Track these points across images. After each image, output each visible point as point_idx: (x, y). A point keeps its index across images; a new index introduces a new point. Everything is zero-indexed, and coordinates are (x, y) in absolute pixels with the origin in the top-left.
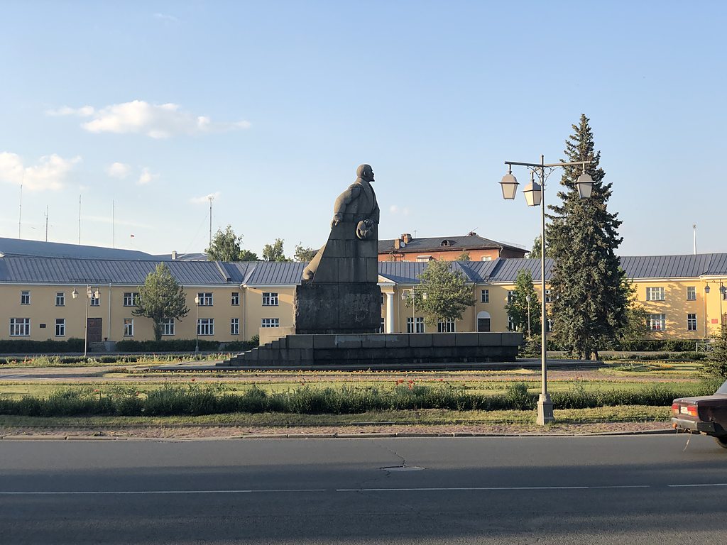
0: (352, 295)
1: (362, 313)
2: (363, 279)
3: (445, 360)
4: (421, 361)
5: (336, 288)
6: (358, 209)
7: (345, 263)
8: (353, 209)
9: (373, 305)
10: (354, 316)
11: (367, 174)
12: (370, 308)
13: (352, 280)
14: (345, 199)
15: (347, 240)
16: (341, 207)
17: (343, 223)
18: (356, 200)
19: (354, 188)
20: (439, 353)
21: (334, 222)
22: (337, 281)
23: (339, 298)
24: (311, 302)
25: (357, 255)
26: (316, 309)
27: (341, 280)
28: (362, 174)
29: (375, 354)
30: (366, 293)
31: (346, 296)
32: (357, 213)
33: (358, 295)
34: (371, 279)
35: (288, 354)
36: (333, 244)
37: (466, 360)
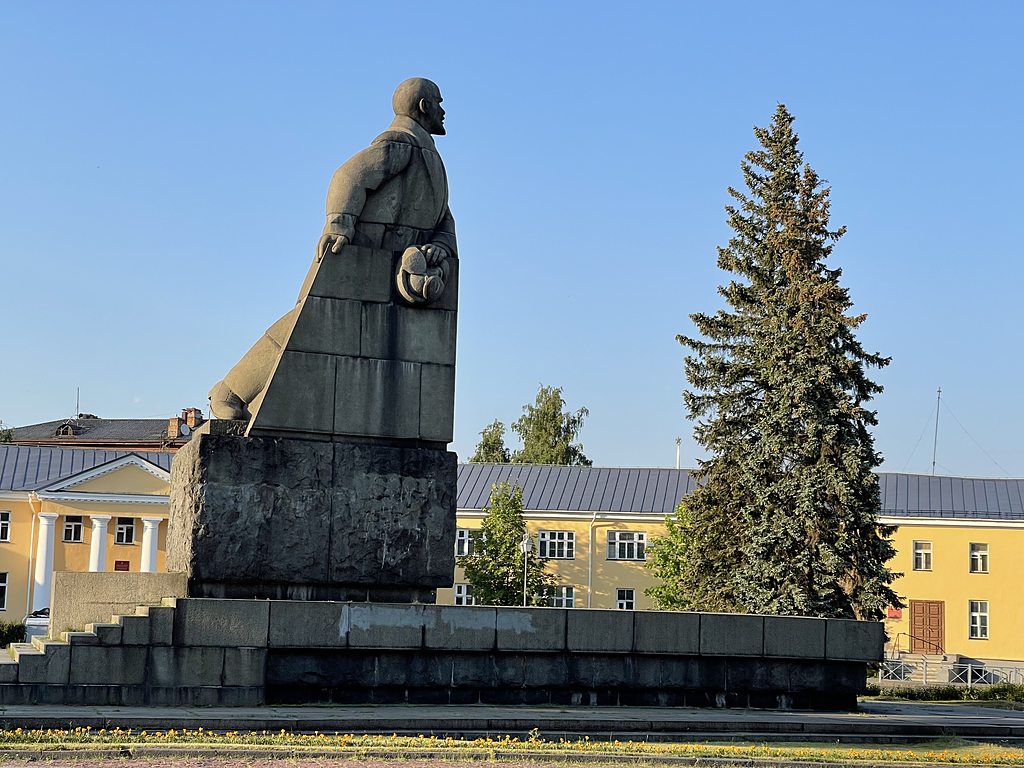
0: (375, 476)
1: (402, 538)
2: (407, 430)
3: (663, 698)
4: (593, 699)
5: (326, 450)
6: (401, 212)
7: (358, 374)
8: (386, 211)
9: (436, 512)
10: (379, 544)
11: (427, 109)
12: (428, 521)
13: (375, 430)
14: (367, 173)
15: (365, 303)
16: (352, 197)
17: (355, 248)
18: (398, 180)
19: (392, 142)
20: (650, 676)
21: (330, 241)
22: (328, 428)
23: (332, 483)
24: (248, 491)
25: (393, 354)
26: (259, 516)
27: (342, 427)
28: (414, 106)
29: (459, 672)
30: (416, 475)
31: (356, 481)
32: (397, 224)
33: (394, 478)
34: (431, 432)
35: (178, 665)
36: (322, 311)
37: (721, 700)
